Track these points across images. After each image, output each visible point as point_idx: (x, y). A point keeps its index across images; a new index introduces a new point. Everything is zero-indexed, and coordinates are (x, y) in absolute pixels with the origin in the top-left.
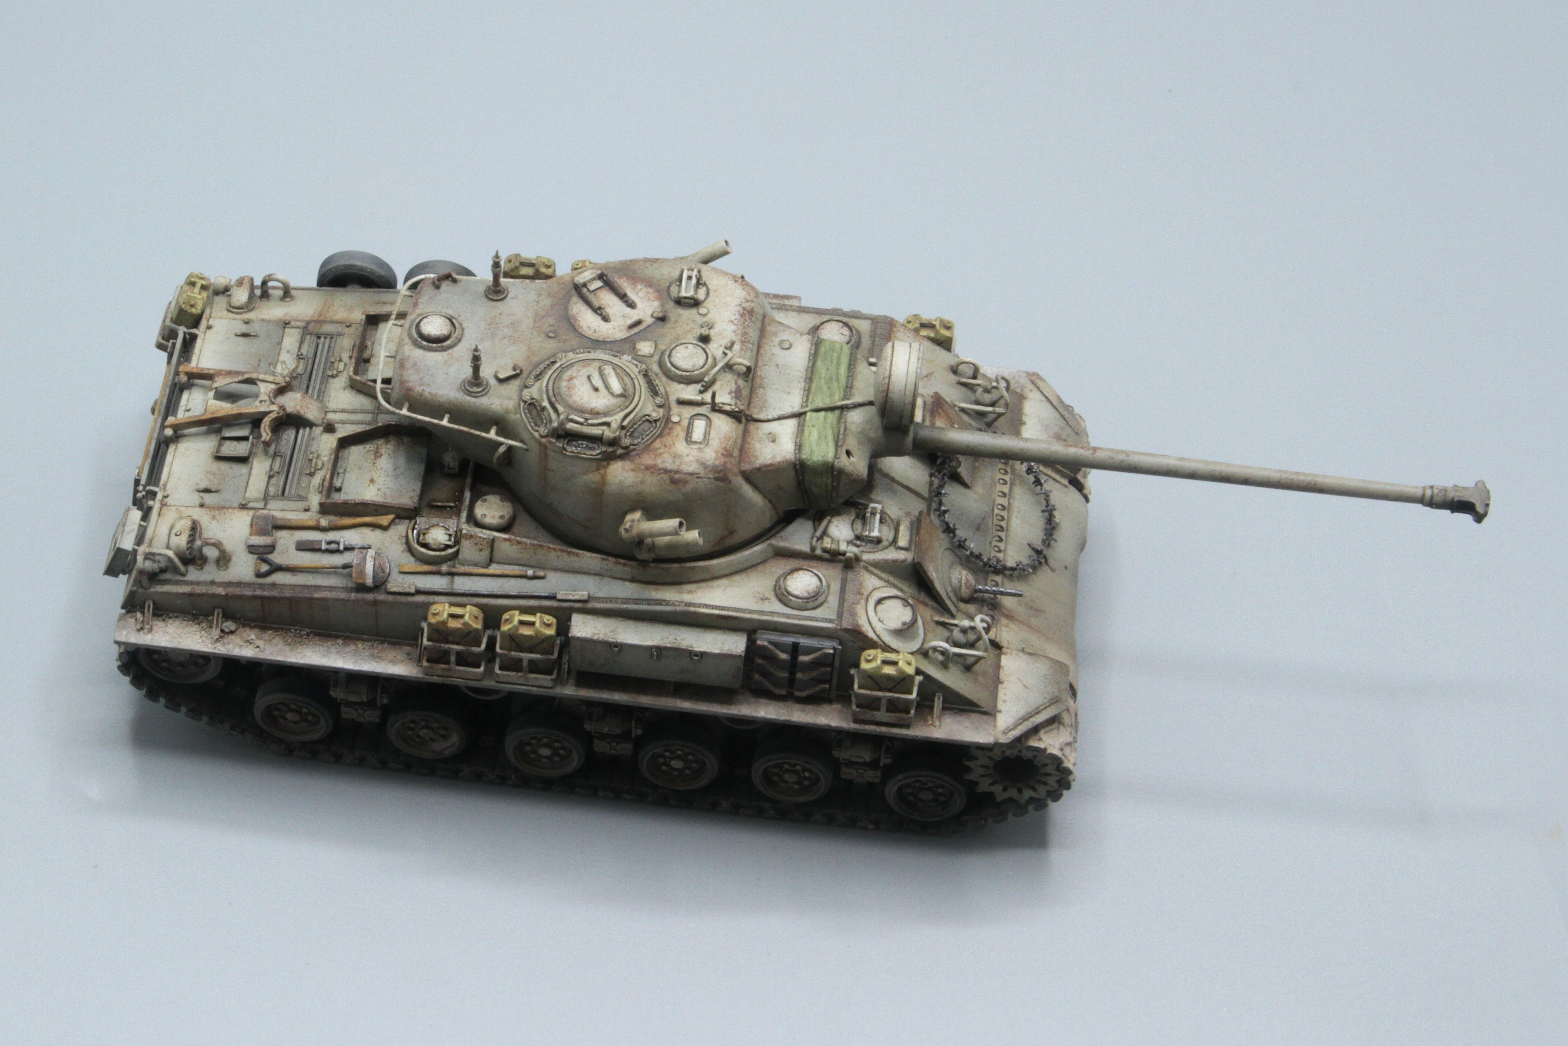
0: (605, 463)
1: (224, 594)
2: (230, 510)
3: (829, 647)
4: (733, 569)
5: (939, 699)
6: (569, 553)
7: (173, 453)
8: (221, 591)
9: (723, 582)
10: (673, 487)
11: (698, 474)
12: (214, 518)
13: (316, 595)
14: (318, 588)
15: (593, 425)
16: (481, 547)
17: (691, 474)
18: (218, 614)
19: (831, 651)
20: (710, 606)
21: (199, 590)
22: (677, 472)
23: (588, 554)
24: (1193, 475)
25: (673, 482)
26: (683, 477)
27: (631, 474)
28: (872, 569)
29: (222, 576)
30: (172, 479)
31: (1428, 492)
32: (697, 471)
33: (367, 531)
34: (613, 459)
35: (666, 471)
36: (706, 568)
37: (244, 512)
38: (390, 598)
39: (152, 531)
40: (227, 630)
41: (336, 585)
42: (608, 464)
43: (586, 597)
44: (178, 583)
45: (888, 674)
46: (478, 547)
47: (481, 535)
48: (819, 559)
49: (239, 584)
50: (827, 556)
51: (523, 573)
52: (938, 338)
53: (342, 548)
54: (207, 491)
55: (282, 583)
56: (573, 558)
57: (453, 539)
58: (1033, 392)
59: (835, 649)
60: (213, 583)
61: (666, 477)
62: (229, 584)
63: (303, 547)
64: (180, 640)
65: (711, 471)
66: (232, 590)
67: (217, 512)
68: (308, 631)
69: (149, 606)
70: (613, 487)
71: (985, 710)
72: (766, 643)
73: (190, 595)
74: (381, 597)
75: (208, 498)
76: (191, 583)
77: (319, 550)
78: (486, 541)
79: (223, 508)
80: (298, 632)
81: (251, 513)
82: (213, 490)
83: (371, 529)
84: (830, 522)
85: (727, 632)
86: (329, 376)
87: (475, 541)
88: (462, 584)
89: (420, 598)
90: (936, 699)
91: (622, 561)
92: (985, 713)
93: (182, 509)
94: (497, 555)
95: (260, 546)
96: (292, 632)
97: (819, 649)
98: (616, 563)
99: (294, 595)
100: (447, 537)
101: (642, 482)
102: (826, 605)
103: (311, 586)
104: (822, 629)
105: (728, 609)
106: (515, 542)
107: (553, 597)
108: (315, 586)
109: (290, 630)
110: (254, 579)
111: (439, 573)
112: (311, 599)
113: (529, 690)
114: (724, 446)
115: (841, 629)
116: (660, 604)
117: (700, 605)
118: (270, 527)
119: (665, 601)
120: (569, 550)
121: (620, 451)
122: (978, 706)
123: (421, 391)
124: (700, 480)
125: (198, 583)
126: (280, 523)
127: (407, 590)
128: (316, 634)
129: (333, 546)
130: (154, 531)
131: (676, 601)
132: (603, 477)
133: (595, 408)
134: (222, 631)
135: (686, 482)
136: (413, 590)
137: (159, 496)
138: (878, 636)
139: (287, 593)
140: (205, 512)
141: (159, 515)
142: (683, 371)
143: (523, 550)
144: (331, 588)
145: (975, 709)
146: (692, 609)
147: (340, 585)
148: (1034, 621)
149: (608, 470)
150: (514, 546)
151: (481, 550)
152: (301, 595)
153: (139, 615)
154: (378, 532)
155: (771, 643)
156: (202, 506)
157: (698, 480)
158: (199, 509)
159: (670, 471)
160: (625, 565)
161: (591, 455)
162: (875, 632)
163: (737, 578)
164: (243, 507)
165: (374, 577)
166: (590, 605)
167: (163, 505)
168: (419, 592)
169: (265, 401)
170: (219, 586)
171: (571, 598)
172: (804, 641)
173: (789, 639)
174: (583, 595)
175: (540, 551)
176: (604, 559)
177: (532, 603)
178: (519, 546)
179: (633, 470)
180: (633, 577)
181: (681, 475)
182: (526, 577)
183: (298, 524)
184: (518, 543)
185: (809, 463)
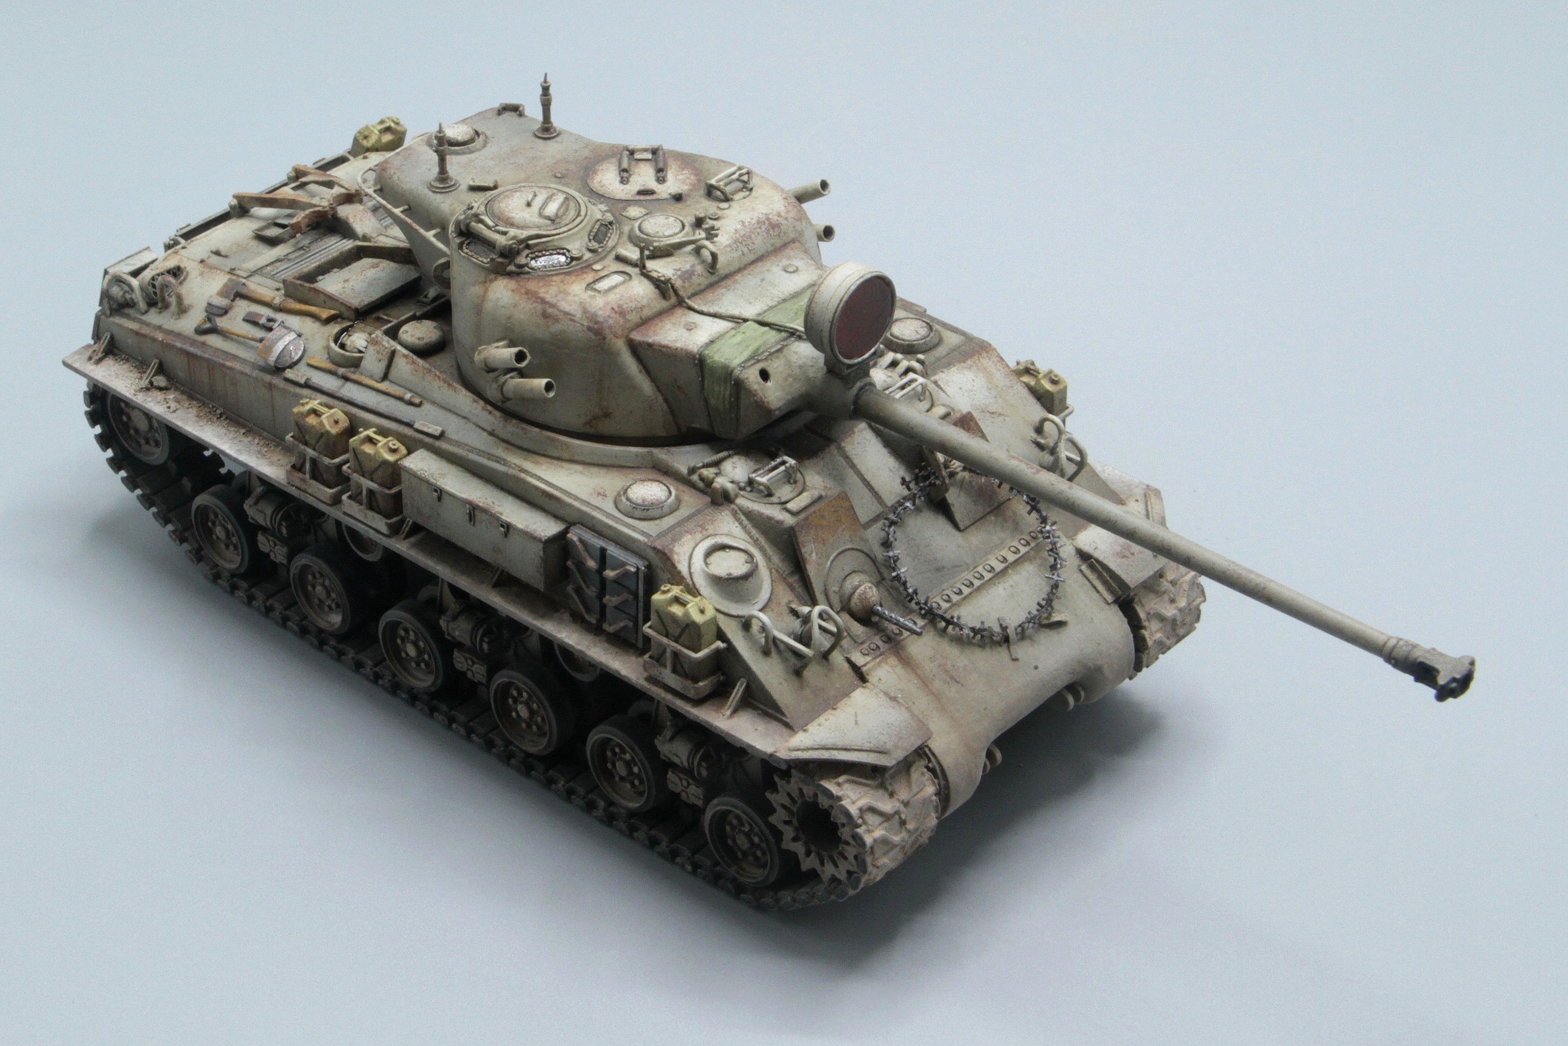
0: (493, 276)
1: (162, 340)
2: (219, 272)
3: (633, 564)
4: (596, 460)
5: (741, 685)
6: (449, 386)
7: (227, 224)
8: (160, 336)
9: (579, 468)
10: (541, 320)
11: (574, 316)
12: (203, 274)
13: (228, 364)
14: (235, 357)
15: (497, 231)
16: (381, 357)
17: (567, 314)
18: (155, 364)
19: (633, 570)
20: (543, 479)
21: (146, 331)
22: (553, 306)
23: (465, 392)
25: (545, 315)
26: (556, 312)
27: (510, 293)
28: (743, 517)
29: (170, 324)
30: (203, 239)
31: (1392, 642)
32: (573, 312)
33: (309, 321)
34: (502, 275)
35: (543, 301)
36: (567, 446)
37: (228, 276)
40: (155, 384)
41: (250, 359)
42: (496, 279)
43: (438, 434)
44: (138, 321)
45: (674, 613)
47: (385, 343)
48: (693, 486)
49: (177, 335)
50: (699, 483)
51: (402, 395)
52: (1038, 388)
53: (275, 326)
54: (219, 254)
55: (210, 344)
56: (450, 392)
57: (365, 344)
58: (1138, 503)
59: (638, 569)
60: (160, 328)
61: (539, 307)
62: (170, 332)
63: (249, 319)
64: (113, 379)
65: (587, 318)
66: (170, 340)
67: (208, 271)
68: (220, 410)
69: (106, 338)
70: (490, 306)
71: (788, 720)
72: (575, 539)
73: (137, 333)
74: (277, 381)
75: (213, 258)
76: (144, 323)
77: (257, 324)
78: (386, 350)
79: (216, 269)
81: (233, 278)
82: (223, 254)
83: (313, 320)
84: (729, 456)
85: (549, 516)
87: (378, 349)
88: (348, 390)
89: (302, 390)
90: (739, 684)
91: (489, 408)
92: (785, 725)
94: (393, 374)
95: (216, 307)
96: (209, 408)
97: (624, 565)
98: (484, 409)
99: (212, 358)
101: (515, 306)
102: (657, 522)
103: (230, 354)
104: (635, 540)
105: (561, 490)
106: (410, 361)
107: (409, 425)
108: (233, 355)
109: (208, 405)
110: (192, 334)
111: (336, 374)
112: (223, 365)
114: (621, 302)
115: (650, 547)
116: (496, 462)
117: (537, 477)
118: (238, 295)
119: (505, 460)
120: (451, 382)
121: (511, 268)
122: (783, 714)
123: (392, 174)
124: (572, 323)
125: (148, 324)
126: (244, 291)
127: (299, 380)
128: (227, 417)
129: (268, 323)
131: (514, 464)
132: (485, 292)
133: (513, 217)
134: (151, 383)
135: (557, 320)
136: (302, 381)
137: (179, 246)
138: (690, 573)
139: (210, 356)
140: (198, 265)
141: (164, 259)
142: (644, 234)
143: (414, 372)
144: (244, 361)
145: (779, 715)
146: (523, 475)
147: (252, 360)
148: (937, 684)
149: (492, 285)
150: (409, 365)
151: (380, 361)
152: (217, 359)
154: (317, 325)
155: (581, 541)
156: (202, 260)
157: (570, 322)
159: (547, 303)
160: (490, 413)
161: (482, 261)
162: (690, 567)
163: (595, 470)
164: (233, 272)
165: (278, 358)
166: (438, 443)
168: (306, 385)
170: (162, 332)
171: (426, 430)
172: (613, 551)
173: (601, 544)
174: (436, 430)
175: (428, 378)
176: (475, 401)
177: (393, 426)
178: (412, 367)
179: (513, 291)
180: (493, 430)
181: (556, 310)
182: (400, 399)
183: (258, 297)
184: (413, 362)
185: (709, 361)
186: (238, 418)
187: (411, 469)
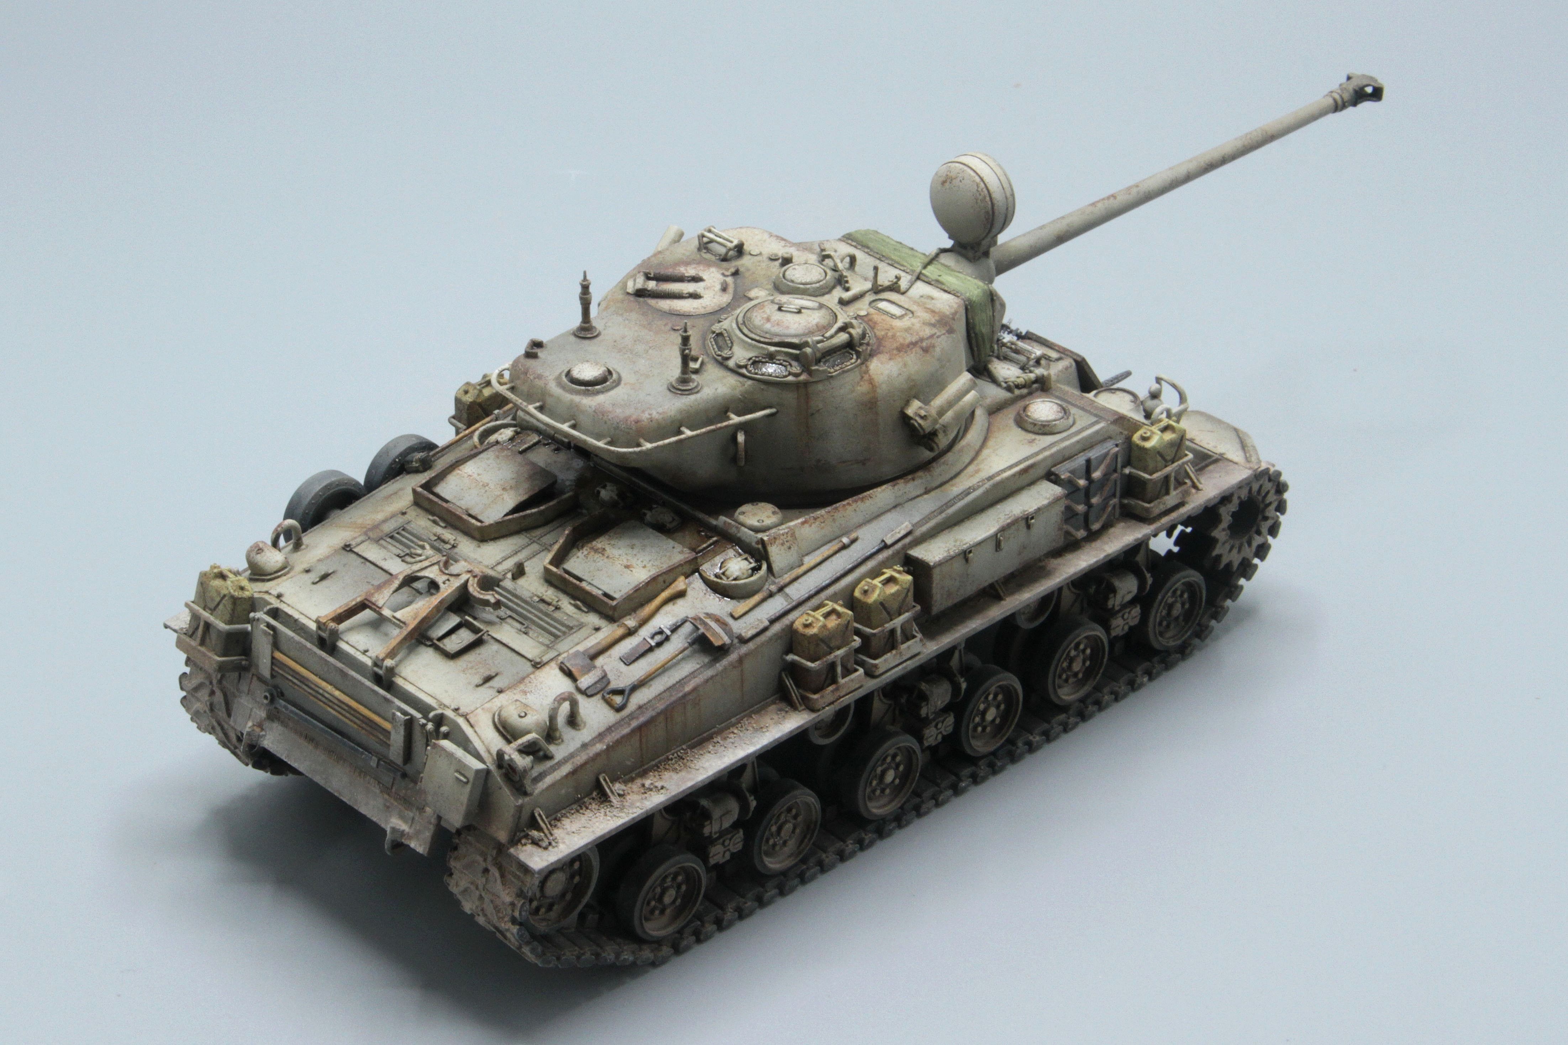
0: (864, 367)
1: (605, 747)
2: (529, 678)
3: (1111, 447)
6: (862, 500)
7: (407, 683)
8: (600, 747)
9: (986, 451)
10: (928, 357)
11: (935, 333)
12: (525, 693)
13: (687, 689)
14: (681, 682)
15: (832, 337)
16: (788, 544)
17: (932, 336)
18: (605, 780)
19: (1117, 449)
20: (1005, 469)
21: (580, 760)
22: (920, 341)
23: (879, 489)
24: (1188, 178)
25: (926, 350)
27: (892, 363)
29: (585, 735)
30: (439, 697)
32: (933, 332)
33: (669, 608)
34: (868, 360)
35: (914, 344)
37: (547, 669)
38: (751, 645)
39: (481, 744)
40: (621, 792)
41: (693, 670)
42: (867, 367)
43: (910, 527)
44: (553, 769)
45: (1171, 440)
46: (785, 546)
47: (781, 532)
48: (1025, 394)
49: (609, 729)
50: (1024, 391)
51: (840, 545)
53: (669, 633)
54: (488, 679)
55: (646, 700)
56: (868, 503)
57: (751, 561)
59: (1117, 446)
60: (585, 746)
61: (918, 350)
62: (601, 736)
63: (629, 660)
64: (591, 830)
65: (940, 327)
66: (610, 739)
67: (522, 687)
68: (684, 747)
69: (540, 815)
70: (884, 386)
71: (1216, 457)
73: (574, 772)
74: (744, 649)
75: (496, 683)
76: (565, 761)
77: (651, 649)
78: (789, 535)
79: (523, 679)
80: (675, 755)
81: (553, 664)
82: (490, 676)
83: (672, 603)
85: (1030, 487)
86: (450, 549)
87: (781, 541)
88: (797, 591)
89: (777, 627)
91: (910, 477)
92: (1216, 461)
93: (487, 706)
94: (802, 546)
95: (596, 683)
96: (672, 759)
97: (1107, 454)
98: (906, 482)
99: (668, 703)
100: (746, 563)
101: (905, 365)
102: (1077, 415)
103: (674, 685)
104: (1097, 433)
105: (1016, 464)
106: (812, 521)
107: (886, 547)
108: (677, 683)
109: (668, 759)
110: (619, 716)
111: (771, 595)
113: (905, 668)
115: (1109, 424)
116: (969, 494)
117: (998, 473)
118: (589, 661)
119: (970, 488)
120: (861, 496)
121: (868, 349)
123: (649, 417)
125: (572, 756)
126: (592, 651)
127: (761, 627)
128: (692, 747)
129: (658, 638)
130: (483, 742)
131: (978, 482)
132: (871, 381)
133: (816, 325)
134: (619, 795)
135: (931, 345)
136: (767, 623)
137: (450, 713)
139: (661, 706)
140: (510, 693)
141: (472, 726)
142: (819, 282)
143: (823, 525)
144: (693, 675)
146: (998, 479)
147: (698, 666)
149: (871, 372)
150: (813, 525)
151: (790, 548)
152: (673, 699)
153: (535, 833)
154: (680, 602)
155: (1069, 474)
156: (500, 691)
157: (939, 340)
158: (502, 695)
159: (916, 342)
160: (913, 479)
161: (852, 364)
164: (537, 665)
166: (918, 533)
167: (465, 717)
168: (773, 621)
169: (448, 580)
170: (594, 744)
171: (899, 536)
172: (1093, 454)
173: (1081, 460)
174: (906, 526)
175: (837, 515)
176: (894, 486)
177: (870, 564)
178: (817, 523)
179: (890, 359)
180: (926, 488)
181: (927, 341)
182: (845, 547)
183: (604, 644)
184: (815, 519)
185: (974, 299)
186: (701, 737)
187: (944, 558)
